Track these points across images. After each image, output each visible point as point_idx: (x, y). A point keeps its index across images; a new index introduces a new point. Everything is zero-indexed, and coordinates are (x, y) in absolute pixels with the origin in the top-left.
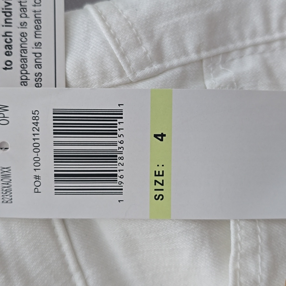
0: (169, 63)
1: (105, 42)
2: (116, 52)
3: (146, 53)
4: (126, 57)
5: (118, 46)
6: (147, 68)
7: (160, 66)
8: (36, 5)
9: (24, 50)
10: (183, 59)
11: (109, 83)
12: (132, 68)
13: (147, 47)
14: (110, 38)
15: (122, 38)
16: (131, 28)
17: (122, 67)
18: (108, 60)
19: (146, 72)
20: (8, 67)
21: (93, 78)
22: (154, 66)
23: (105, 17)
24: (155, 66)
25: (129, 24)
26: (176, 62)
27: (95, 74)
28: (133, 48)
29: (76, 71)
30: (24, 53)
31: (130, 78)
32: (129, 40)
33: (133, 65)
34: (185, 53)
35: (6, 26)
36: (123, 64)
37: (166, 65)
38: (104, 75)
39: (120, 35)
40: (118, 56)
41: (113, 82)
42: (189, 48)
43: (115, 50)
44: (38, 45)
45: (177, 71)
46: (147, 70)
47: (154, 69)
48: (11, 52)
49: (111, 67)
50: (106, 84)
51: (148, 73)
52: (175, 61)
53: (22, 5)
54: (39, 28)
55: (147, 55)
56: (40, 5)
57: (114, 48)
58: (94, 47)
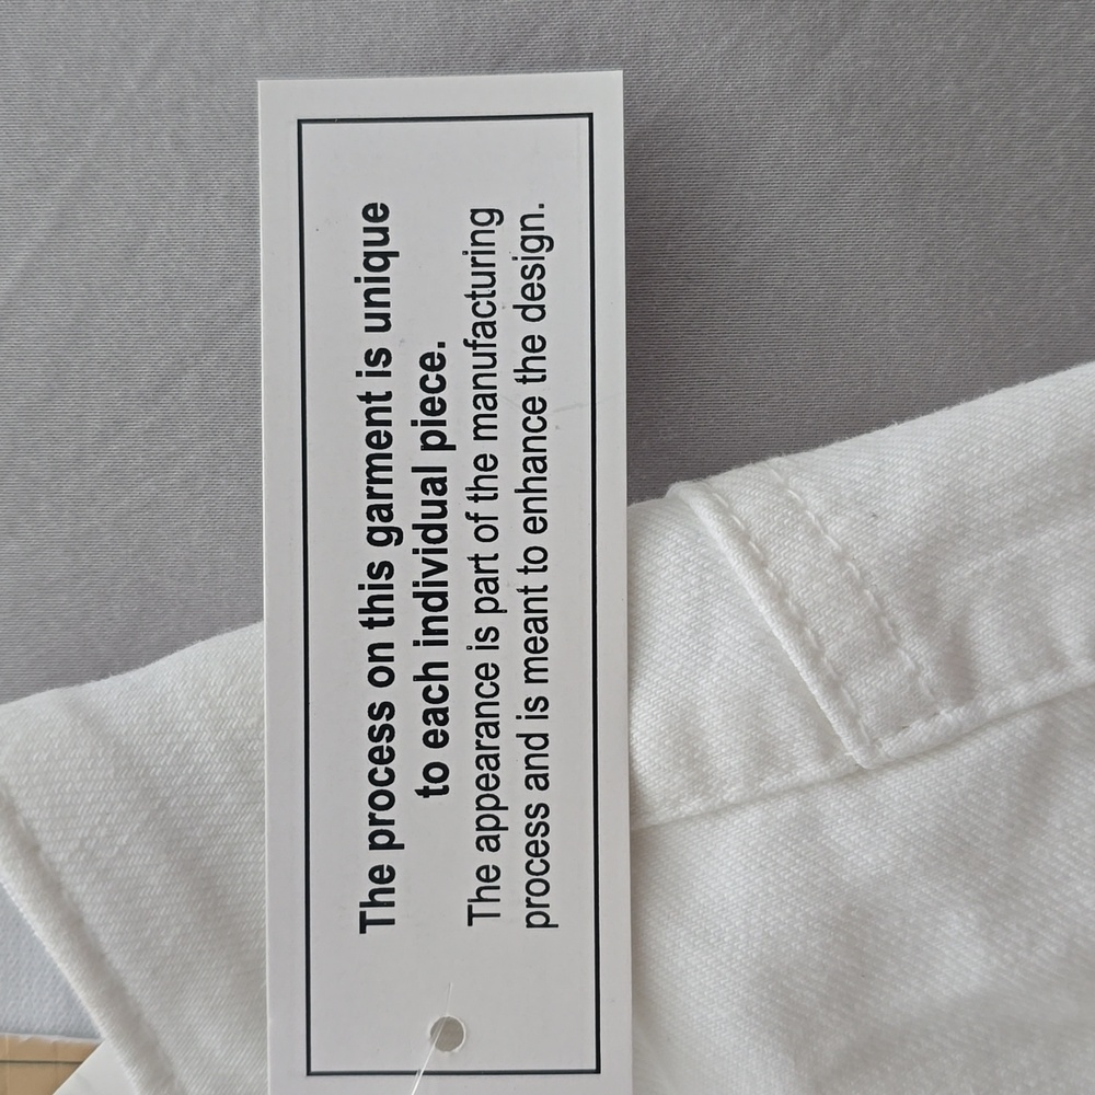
0: (996, 700)
1: (765, 641)
2: (807, 678)
3: (913, 676)
4: (844, 691)
5: (814, 656)
6: (918, 721)
7: (965, 711)
8: (531, 566)
9: (488, 726)
10: (1049, 683)
11: (784, 777)
12: (867, 729)
13: (916, 652)
14: (786, 631)
15: (828, 628)
16: (859, 589)
17: (831, 725)
18: (779, 705)
19: (917, 738)
20: (433, 786)
21: (725, 765)
22: (943, 712)
23: (760, 548)
24: (947, 712)
25: (850, 578)
26: (1022, 692)
27: (731, 749)
28: (867, 659)
29: (666, 743)
30: (489, 735)
31: (859, 761)
32: (854, 633)
33: (868, 715)
34: (1055, 660)
35: (426, 643)
36: (833, 715)
37: (987, 706)
38: (764, 753)
39: (820, 616)
40: (815, 691)
41: (798, 774)
42: (1068, 642)
43: (804, 672)
44: (536, 707)
45: (1026, 725)
46: (919, 730)
47: (945, 724)
48: (444, 734)
49: (791, 726)
50: (772, 782)
51: (924, 740)
52: (1017, 690)
53: (481, 567)
54: (539, 649)
55: (920, 679)
56: (545, 568)
57: (802, 664)
58: (726, 658)
